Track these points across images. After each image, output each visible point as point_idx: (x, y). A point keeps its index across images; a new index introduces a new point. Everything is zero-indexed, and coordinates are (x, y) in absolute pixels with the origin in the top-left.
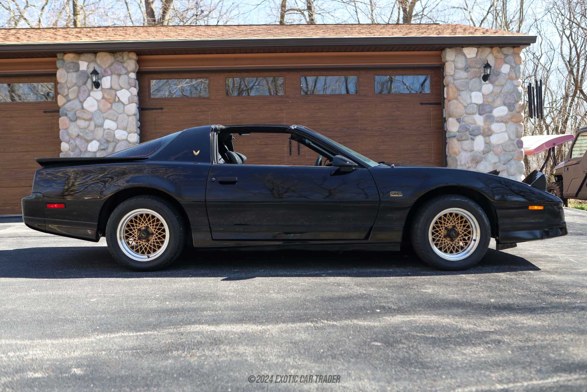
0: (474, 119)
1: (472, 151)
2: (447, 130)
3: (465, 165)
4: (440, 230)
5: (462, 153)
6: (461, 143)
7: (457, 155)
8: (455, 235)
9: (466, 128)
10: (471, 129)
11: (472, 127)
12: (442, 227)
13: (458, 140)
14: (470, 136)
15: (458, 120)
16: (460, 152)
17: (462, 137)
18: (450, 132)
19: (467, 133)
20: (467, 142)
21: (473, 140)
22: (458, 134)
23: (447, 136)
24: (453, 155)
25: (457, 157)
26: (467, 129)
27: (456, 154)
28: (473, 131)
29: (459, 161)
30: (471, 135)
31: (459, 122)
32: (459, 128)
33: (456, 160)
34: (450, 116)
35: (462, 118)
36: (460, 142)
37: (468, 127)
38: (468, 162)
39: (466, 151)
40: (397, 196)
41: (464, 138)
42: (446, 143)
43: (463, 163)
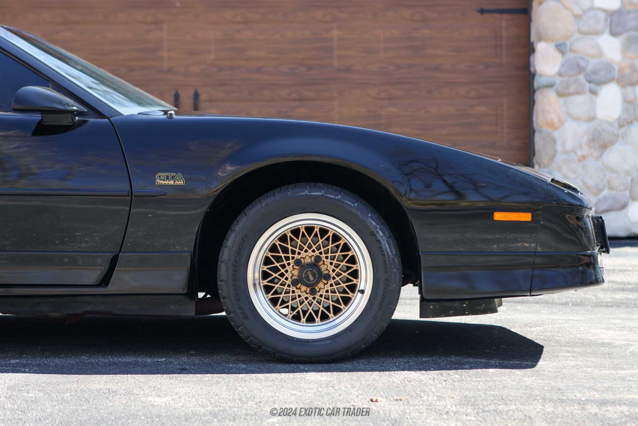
0: (597, 46)
1: (592, 119)
2: (535, 71)
3: (575, 153)
4: (283, 266)
5: (567, 125)
6: (565, 102)
7: (555, 129)
8: (312, 279)
9: (578, 66)
10: (590, 68)
11: (591, 66)
12: (287, 258)
13: (560, 95)
14: (587, 85)
15: (561, 48)
16: (561, 123)
17: (567, 87)
18: (541, 76)
19: (581, 77)
20: (579, 99)
21: (594, 93)
22: (558, 80)
23: (536, 85)
24: (546, 129)
25: (556, 134)
26: (580, 69)
27: (551, 125)
28: (595, 72)
29: (559, 142)
30: (590, 82)
31: (563, 53)
32: (563, 65)
33: (554, 141)
34: (540, 39)
35: (568, 43)
36: (562, 100)
37: (582, 63)
38: (581, 146)
39: (576, 119)
40: (172, 182)
41: (572, 89)
42: (533, 102)
43: (569, 146)
